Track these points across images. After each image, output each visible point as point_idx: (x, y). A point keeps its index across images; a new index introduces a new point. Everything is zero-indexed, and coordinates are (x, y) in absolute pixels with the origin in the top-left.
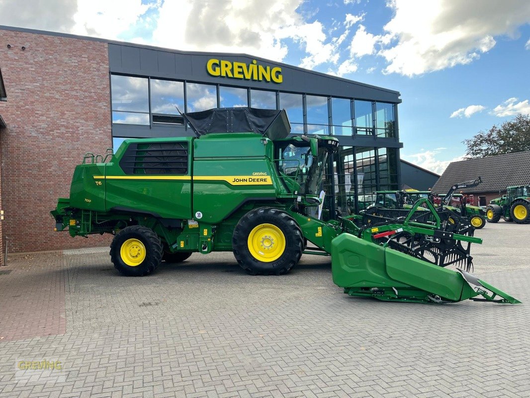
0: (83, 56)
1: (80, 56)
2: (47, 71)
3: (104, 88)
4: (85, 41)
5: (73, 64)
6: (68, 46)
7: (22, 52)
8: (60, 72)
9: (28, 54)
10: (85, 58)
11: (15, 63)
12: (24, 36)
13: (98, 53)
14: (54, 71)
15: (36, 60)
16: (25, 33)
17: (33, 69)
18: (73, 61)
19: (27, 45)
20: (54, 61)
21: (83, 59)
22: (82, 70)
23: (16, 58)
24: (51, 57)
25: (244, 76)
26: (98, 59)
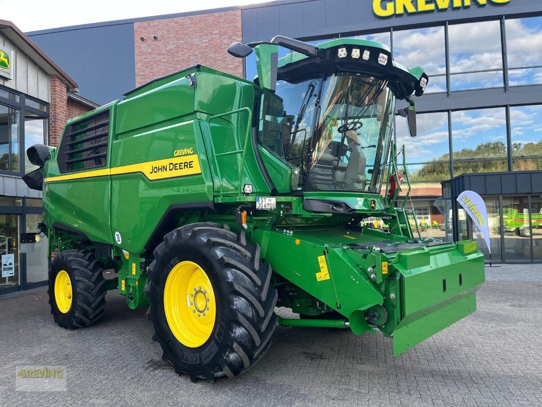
0: (214, 33)
1: (211, 33)
2: (178, 59)
3: (237, 67)
4: (216, 14)
5: (204, 45)
6: (199, 26)
7: (155, 43)
8: (191, 57)
9: (160, 43)
10: (216, 34)
11: (148, 56)
12: (156, 24)
13: (230, 25)
14: (185, 58)
15: (168, 49)
16: (157, 21)
17: (165, 60)
18: (204, 41)
19: (159, 35)
20: (185, 46)
21: (214, 36)
22: (213, 49)
23: (150, 51)
24: (182, 42)
25: (437, 6)
26: (230, 33)
